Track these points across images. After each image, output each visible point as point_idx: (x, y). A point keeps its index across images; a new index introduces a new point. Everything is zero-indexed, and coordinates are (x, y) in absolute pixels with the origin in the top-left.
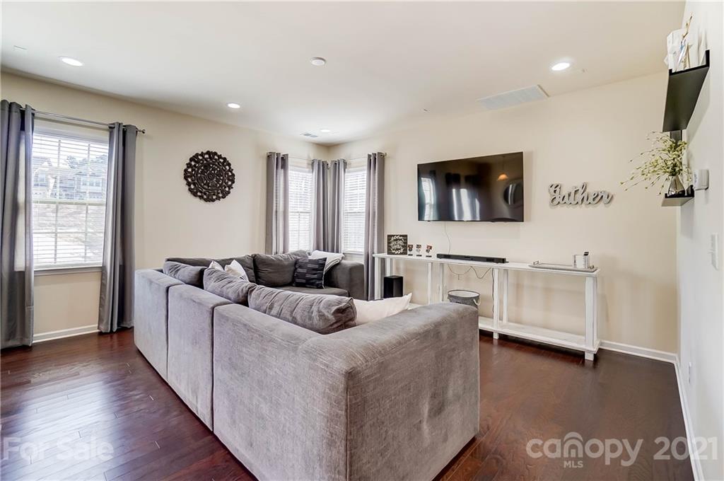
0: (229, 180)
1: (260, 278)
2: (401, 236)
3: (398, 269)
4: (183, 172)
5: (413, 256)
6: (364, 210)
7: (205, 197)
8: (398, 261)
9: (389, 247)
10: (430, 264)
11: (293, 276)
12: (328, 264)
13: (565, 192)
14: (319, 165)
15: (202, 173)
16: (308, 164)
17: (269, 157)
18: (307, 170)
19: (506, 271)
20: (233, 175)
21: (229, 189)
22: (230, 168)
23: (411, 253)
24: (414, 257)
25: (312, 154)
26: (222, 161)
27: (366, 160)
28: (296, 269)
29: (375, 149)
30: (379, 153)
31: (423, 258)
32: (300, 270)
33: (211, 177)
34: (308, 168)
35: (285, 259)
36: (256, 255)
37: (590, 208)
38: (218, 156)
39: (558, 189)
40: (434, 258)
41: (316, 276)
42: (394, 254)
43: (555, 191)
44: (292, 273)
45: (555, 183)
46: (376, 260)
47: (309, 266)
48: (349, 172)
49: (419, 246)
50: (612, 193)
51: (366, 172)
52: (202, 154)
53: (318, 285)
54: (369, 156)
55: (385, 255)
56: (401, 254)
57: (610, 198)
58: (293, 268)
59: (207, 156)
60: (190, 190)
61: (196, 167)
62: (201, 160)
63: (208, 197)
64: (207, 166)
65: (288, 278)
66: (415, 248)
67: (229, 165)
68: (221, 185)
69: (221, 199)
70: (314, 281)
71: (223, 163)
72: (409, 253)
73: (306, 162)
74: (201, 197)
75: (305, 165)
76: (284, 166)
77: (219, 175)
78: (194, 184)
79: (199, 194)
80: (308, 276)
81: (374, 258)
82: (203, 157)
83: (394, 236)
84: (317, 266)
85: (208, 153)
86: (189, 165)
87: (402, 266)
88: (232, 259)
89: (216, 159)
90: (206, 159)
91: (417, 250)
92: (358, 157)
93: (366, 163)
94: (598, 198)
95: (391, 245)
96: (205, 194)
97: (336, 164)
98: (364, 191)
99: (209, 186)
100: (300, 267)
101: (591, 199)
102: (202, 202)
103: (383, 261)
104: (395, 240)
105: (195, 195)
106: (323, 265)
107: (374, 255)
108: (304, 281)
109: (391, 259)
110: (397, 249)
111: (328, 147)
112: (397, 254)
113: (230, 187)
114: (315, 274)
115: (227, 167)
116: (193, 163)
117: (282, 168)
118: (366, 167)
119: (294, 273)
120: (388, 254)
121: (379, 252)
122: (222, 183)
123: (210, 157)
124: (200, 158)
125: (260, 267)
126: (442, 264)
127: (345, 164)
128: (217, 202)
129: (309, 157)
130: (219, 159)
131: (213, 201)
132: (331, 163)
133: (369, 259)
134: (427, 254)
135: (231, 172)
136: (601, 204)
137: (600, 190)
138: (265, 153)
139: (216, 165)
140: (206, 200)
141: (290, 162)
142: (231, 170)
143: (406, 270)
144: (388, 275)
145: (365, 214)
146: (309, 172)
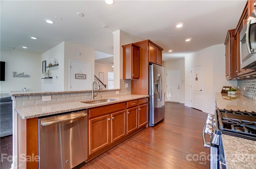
13: (18, 74)
37: (25, 78)
39: (16, 73)
45: (15, 71)
50: (30, 75)
57: (29, 76)
94: (27, 76)
101: (25, 76)
136: (27, 78)
137: (27, 74)
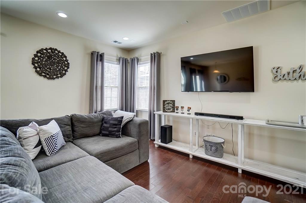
0: (65, 66)
1: (75, 131)
2: (171, 101)
3: (169, 120)
4: (31, 60)
5: (178, 114)
6: (148, 85)
7: (48, 76)
8: (169, 116)
9: (164, 108)
10: (191, 120)
11: (101, 129)
12: (125, 121)
14: (123, 60)
15: (46, 61)
16: (117, 60)
17: (92, 54)
18: (116, 63)
19: (243, 125)
20: (68, 64)
21: (66, 72)
22: (66, 59)
23: (178, 111)
24: (180, 114)
25: (120, 54)
26: (61, 54)
27: (150, 56)
28: (103, 124)
29: (154, 50)
30: (157, 52)
31: (186, 115)
32: (105, 125)
33: (52, 64)
34: (116, 62)
35: (95, 117)
36: (73, 115)
38: (58, 51)
39: (279, 70)
40: (193, 116)
41: (115, 129)
42: (167, 112)
43: (277, 72)
44: (99, 127)
45: (277, 66)
46: (156, 116)
47: (111, 122)
48: (140, 64)
49: (182, 107)
51: (149, 64)
52: (46, 49)
53: (117, 135)
54: (151, 54)
55: (161, 112)
56: (171, 112)
58: (100, 123)
59: (49, 51)
60: (36, 71)
61: (41, 57)
62: (45, 53)
63: (50, 77)
64: (49, 57)
65: (97, 130)
66: (180, 109)
67: (66, 57)
68: (60, 70)
69: (60, 78)
70: (114, 133)
71: (61, 56)
72: (176, 111)
73: (115, 58)
74: (45, 76)
75: (115, 60)
76: (102, 60)
77: (59, 63)
78: (40, 68)
79: (43, 74)
80: (110, 129)
81: (154, 115)
82: (47, 51)
83: (167, 101)
84: (116, 122)
85: (50, 49)
86: (36, 56)
87: (171, 119)
88: (52, 119)
89: (56, 53)
90: (49, 53)
91: (181, 110)
92: (145, 55)
93: (150, 59)
95: (165, 106)
96: (48, 75)
97: (133, 60)
98: (149, 75)
99: (51, 70)
100: (105, 123)
102: (46, 79)
103: (160, 116)
104: (167, 103)
105: (40, 75)
106: (121, 121)
107: (154, 113)
108: (107, 133)
109: (165, 116)
110: (169, 109)
111: (128, 50)
112: (169, 112)
113: (66, 71)
114: (115, 128)
115: (64, 59)
116: (39, 55)
117: (100, 61)
118: (149, 61)
119: (101, 127)
120: (163, 112)
121: (157, 111)
122: (61, 68)
123: (52, 52)
124: (45, 51)
125: (76, 124)
126: (198, 120)
127: (138, 60)
128: (56, 80)
129: (117, 56)
130: (58, 53)
131: (54, 79)
132: (130, 60)
133: (152, 115)
134: (188, 112)
135: (67, 62)
138: (90, 51)
139: (56, 57)
140: (49, 78)
141: (105, 57)
142: (67, 61)
143: (174, 122)
144: (163, 124)
145: (149, 88)
146: (117, 64)
